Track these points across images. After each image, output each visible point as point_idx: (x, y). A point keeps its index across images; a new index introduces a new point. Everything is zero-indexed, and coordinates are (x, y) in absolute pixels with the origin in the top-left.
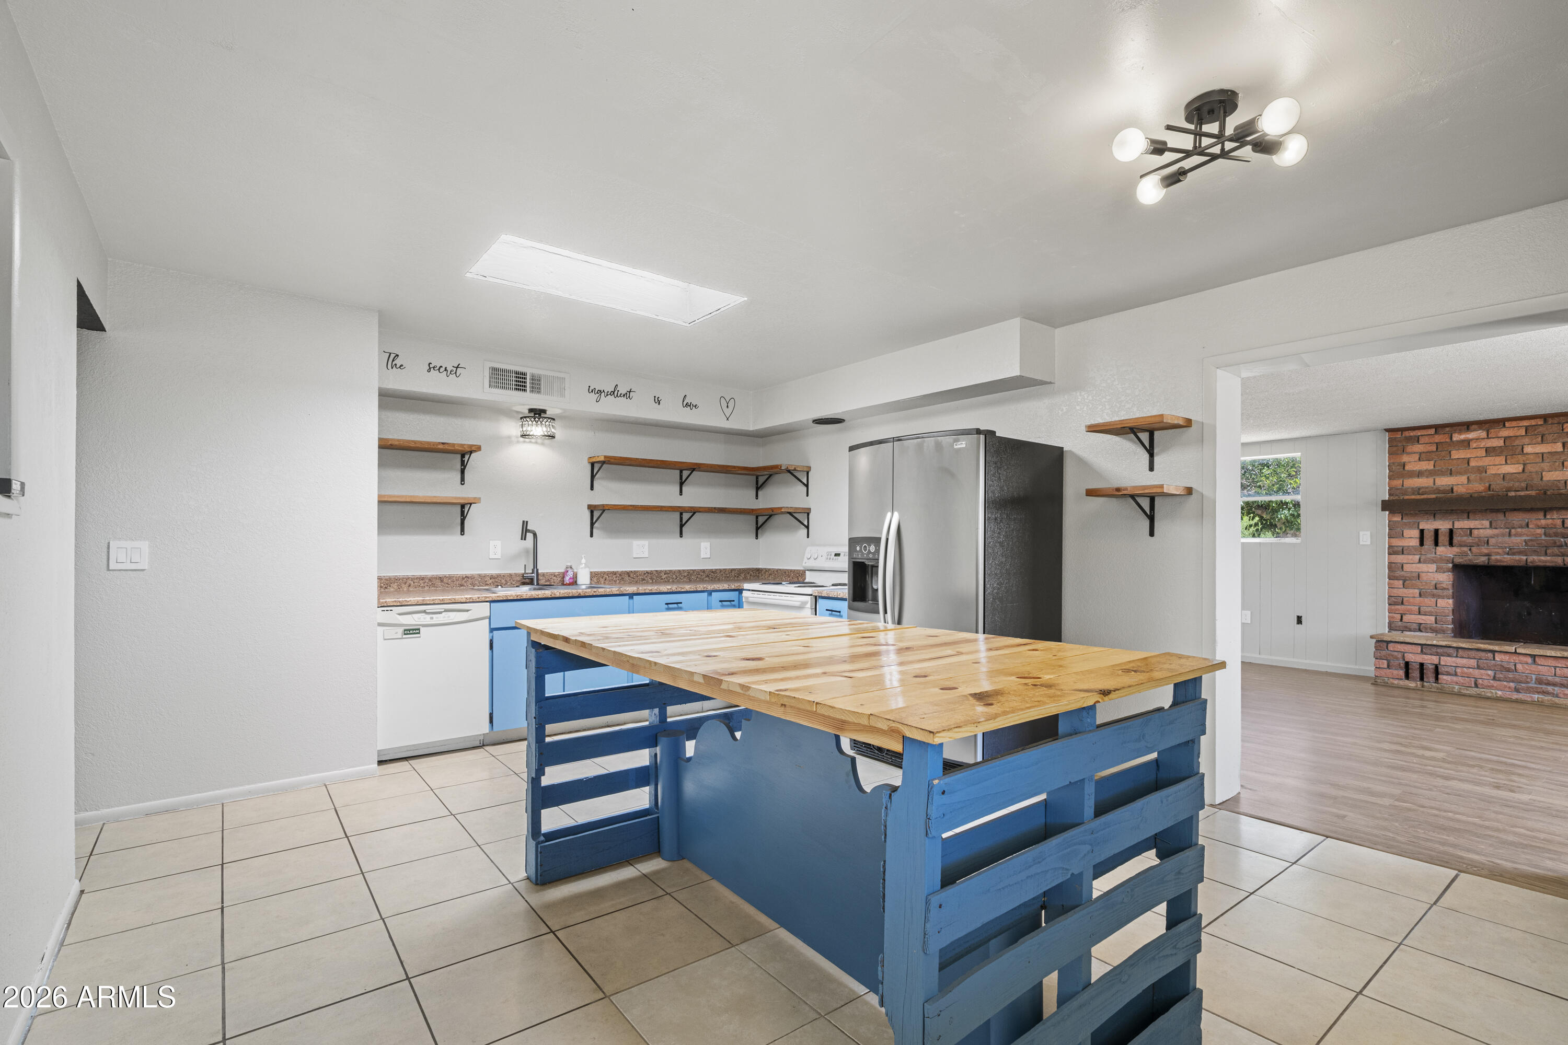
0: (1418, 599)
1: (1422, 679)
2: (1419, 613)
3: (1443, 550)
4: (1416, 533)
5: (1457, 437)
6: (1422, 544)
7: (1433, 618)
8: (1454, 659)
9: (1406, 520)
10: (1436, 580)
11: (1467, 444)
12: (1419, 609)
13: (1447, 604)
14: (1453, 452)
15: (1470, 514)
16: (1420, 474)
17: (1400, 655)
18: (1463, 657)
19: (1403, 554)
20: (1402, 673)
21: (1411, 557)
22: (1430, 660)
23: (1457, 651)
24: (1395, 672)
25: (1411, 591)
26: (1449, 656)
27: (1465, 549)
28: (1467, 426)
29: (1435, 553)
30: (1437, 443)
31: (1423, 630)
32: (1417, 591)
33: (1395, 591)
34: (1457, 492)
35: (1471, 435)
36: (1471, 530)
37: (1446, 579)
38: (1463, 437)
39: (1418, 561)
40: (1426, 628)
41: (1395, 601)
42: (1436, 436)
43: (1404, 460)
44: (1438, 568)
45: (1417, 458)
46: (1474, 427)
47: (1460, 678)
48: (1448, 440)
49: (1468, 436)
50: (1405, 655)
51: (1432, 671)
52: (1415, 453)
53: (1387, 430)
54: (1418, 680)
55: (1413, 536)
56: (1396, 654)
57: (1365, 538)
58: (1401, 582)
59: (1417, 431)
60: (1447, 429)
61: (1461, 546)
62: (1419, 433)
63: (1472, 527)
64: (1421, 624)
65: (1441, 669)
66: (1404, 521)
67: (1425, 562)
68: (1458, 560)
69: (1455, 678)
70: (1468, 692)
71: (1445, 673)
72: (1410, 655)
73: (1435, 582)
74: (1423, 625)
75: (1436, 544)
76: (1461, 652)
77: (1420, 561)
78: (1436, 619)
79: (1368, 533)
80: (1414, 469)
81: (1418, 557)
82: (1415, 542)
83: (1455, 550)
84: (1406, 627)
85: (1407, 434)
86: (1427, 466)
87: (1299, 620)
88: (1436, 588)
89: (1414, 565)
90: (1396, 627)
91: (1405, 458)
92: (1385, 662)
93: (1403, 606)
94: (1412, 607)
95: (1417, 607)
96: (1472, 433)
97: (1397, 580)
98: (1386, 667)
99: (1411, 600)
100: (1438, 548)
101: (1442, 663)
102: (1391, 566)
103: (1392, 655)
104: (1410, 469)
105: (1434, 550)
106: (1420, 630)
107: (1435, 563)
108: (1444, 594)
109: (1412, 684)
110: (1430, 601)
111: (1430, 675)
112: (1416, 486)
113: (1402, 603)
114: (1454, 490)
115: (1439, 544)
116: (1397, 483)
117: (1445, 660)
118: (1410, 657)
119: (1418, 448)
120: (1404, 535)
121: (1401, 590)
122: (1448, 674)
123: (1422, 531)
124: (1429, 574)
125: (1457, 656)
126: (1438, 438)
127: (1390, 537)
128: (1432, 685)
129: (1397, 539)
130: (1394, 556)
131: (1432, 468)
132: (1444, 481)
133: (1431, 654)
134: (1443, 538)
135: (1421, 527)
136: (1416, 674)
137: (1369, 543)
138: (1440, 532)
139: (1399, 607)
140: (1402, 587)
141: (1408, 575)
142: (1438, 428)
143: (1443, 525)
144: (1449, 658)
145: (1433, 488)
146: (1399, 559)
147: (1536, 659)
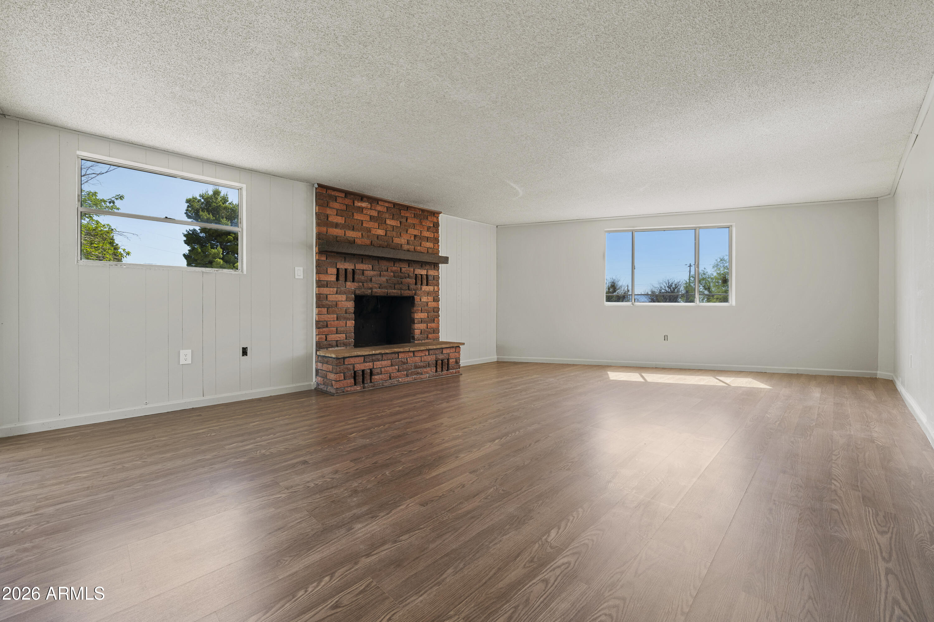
0: (336, 322)
1: (363, 382)
2: (337, 333)
3: (350, 285)
4: (334, 271)
5: (358, 204)
6: (338, 279)
7: (344, 335)
8: (381, 362)
9: (329, 260)
10: (346, 306)
11: (361, 210)
12: (337, 329)
13: (351, 324)
14: (355, 214)
15: (363, 260)
16: (336, 226)
17: (351, 367)
18: (385, 360)
19: (327, 287)
20: (352, 381)
21: (332, 289)
22: (367, 366)
23: (382, 356)
24: (349, 381)
25: (332, 316)
26: (379, 360)
27: (361, 284)
28: (362, 197)
29: (345, 287)
30: (346, 205)
31: (339, 346)
32: (335, 316)
33: (322, 316)
34: (357, 243)
35: (364, 205)
36: (363, 270)
37: (351, 305)
38: (359, 204)
39: (335, 293)
40: (341, 344)
41: (321, 325)
42: (346, 199)
43: (328, 213)
44: (347, 298)
45: (336, 213)
46: (365, 199)
47: (383, 375)
48: (352, 205)
49: (362, 204)
50: (355, 366)
51: (369, 374)
52: (334, 208)
53: (320, 186)
54: (362, 383)
55: (333, 274)
56: (349, 366)
57: (299, 272)
58: (326, 309)
59: (336, 192)
60: (352, 196)
61: (359, 282)
62: (337, 194)
63: (365, 269)
64: (337, 341)
65: (375, 371)
66: (327, 260)
67: (340, 294)
68: (358, 292)
69: (381, 376)
70: (387, 384)
71: (376, 374)
72: (358, 365)
73: (345, 308)
74: (339, 341)
75: (346, 281)
76: (384, 357)
77: (337, 293)
78: (346, 335)
79: (301, 269)
80: (334, 221)
81: (335, 289)
82: (334, 278)
83: (356, 284)
84: (330, 345)
85: (330, 192)
86: (340, 220)
87: (245, 352)
88: (346, 313)
89: (334, 296)
90: (323, 345)
91: (329, 211)
92: (342, 374)
93: (327, 329)
94: (333, 329)
95: (335, 329)
96: (364, 204)
97: (323, 307)
98: (343, 379)
99: (332, 323)
100: (347, 283)
101: (375, 367)
102: (319, 297)
103: (347, 368)
104: (330, 220)
105: (344, 284)
106: (337, 346)
107: (346, 294)
108: (350, 317)
109: (358, 388)
110: (342, 323)
111: (367, 377)
112: (335, 234)
113: (327, 326)
114: (356, 242)
115: (348, 280)
116: (324, 229)
117: (378, 364)
118: (359, 367)
119: (336, 205)
120: (328, 271)
121: (326, 316)
122: (378, 374)
123: (338, 270)
124: (342, 302)
125: (382, 360)
126: (348, 201)
127: (318, 273)
128: (369, 385)
129: (323, 275)
130: (322, 288)
131: (344, 222)
132: (351, 234)
133: (369, 362)
134: (350, 276)
135: (338, 267)
136: (360, 379)
137: (302, 277)
138: (348, 271)
139: (324, 329)
140: (326, 313)
141: (331, 304)
142: (347, 194)
143: (349, 266)
144: (378, 362)
145: (344, 237)
146: (325, 291)
147: (415, 353)
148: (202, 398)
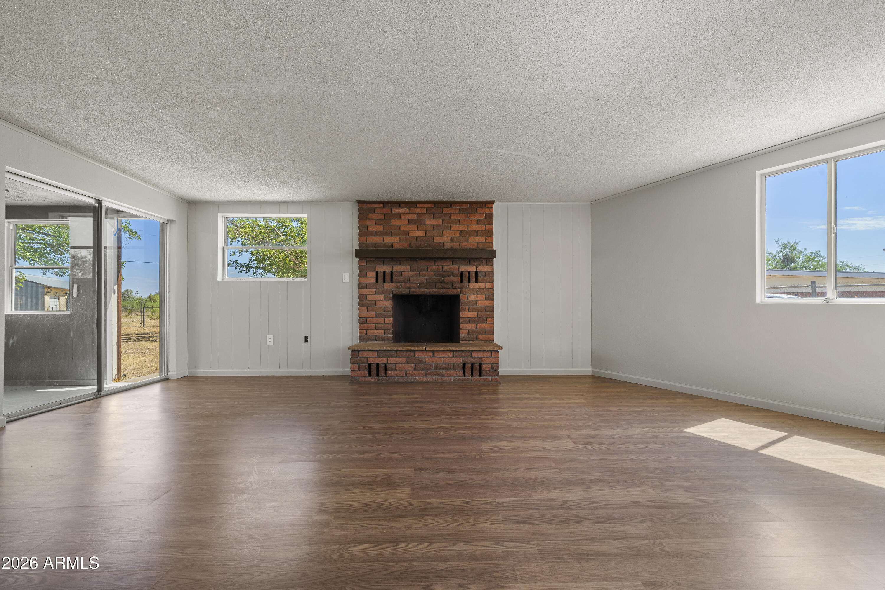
0: (375, 319)
1: (378, 375)
2: (376, 329)
3: (389, 286)
4: (373, 274)
5: (395, 211)
6: (377, 281)
7: (382, 331)
8: (395, 358)
9: (368, 265)
10: (384, 305)
11: (399, 216)
12: (376, 325)
13: (389, 321)
14: (393, 221)
15: (401, 262)
16: (375, 234)
17: (365, 360)
18: (399, 357)
19: (367, 288)
20: (366, 372)
21: (371, 290)
22: (382, 360)
23: (397, 353)
24: (363, 372)
25: (371, 313)
26: (392, 357)
27: (399, 284)
28: (399, 204)
29: (384, 288)
30: (384, 214)
31: (378, 340)
32: (374, 313)
33: (362, 314)
34: (394, 246)
35: (402, 210)
36: (401, 272)
37: (389, 304)
38: (397, 211)
39: (374, 293)
40: (379, 338)
41: (363, 321)
42: (384, 209)
43: (367, 224)
44: (385, 298)
45: (374, 223)
46: (403, 205)
47: (398, 371)
48: (390, 212)
49: (400, 211)
50: (369, 359)
51: (383, 368)
52: (373, 219)
53: (359, 202)
54: (376, 376)
55: (372, 276)
56: (363, 359)
57: (346, 277)
58: (366, 307)
59: (374, 204)
60: (390, 205)
61: (397, 282)
62: (375, 206)
63: (402, 270)
64: (376, 336)
65: (389, 367)
66: (367, 265)
67: (378, 294)
68: (395, 292)
69: (395, 372)
70: (402, 380)
71: (390, 369)
72: (371, 359)
73: (384, 307)
74: (378, 336)
75: (384, 282)
77: (376, 294)
78: (384, 331)
79: (348, 274)
80: (373, 230)
81: (375, 290)
82: (373, 280)
83: (393, 284)
84: (369, 339)
85: (369, 206)
86: (379, 228)
87: (306, 339)
88: (384, 311)
89: (373, 296)
90: (363, 339)
91: (368, 223)
92: (357, 365)
93: (367, 325)
94: (372, 325)
95: (375, 324)
96: (402, 209)
97: (363, 306)
98: (358, 369)
99: (372, 320)
100: (385, 284)
101: (389, 362)
102: (360, 297)
103: (361, 360)
104: (370, 230)
105: (383, 285)
106: (376, 340)
107: (384, 294)
108: (388, 314)
109: (372, 380)
110: (381, 320)
111: (382, 371)
112: (374, 242)
113: (367, 323)
114: (393, 246)
115: (386, 282)
116: (364, 239)
117: (392, 360)
118: (372, 361)
119: (375, 216)
120: (368, 275)
121: (366, 313)
122: (392, 369)
123: (377, 273)
124: (381, 301)
125: (396, 357)
126: (385, 211)
127: (360, 276)
128: (383, 378)
129: (363, 278)
130: (362, 290)
131: (382, 230)
132: (389, 240)
133: (383, 357)
134: (388, 278)
135: (376, 270)
136: (374, 372)
137: (348, 281)
138: (386, 273)
139: (364, 325)
140: (366, 311)
141: (370, 303)
142: (385, 203)
143: (387, 269)
144: (392, 358)
145: (382, 243)
146: (365, 291)
147: (435, 353)
148: (278, 370)
